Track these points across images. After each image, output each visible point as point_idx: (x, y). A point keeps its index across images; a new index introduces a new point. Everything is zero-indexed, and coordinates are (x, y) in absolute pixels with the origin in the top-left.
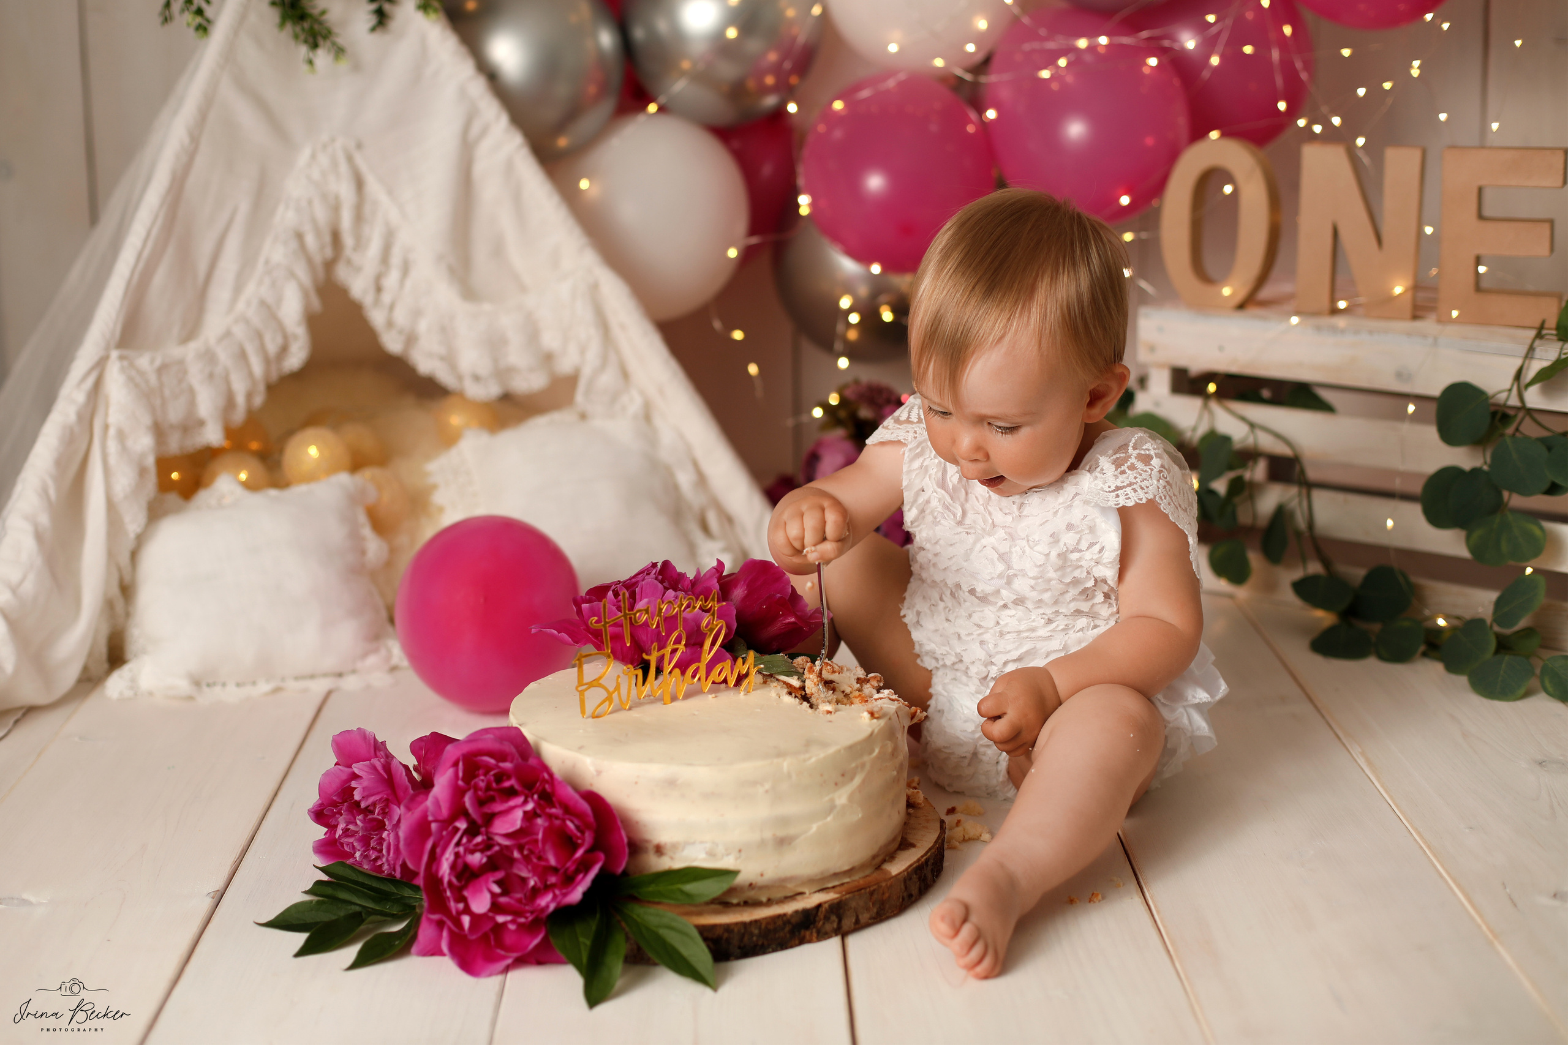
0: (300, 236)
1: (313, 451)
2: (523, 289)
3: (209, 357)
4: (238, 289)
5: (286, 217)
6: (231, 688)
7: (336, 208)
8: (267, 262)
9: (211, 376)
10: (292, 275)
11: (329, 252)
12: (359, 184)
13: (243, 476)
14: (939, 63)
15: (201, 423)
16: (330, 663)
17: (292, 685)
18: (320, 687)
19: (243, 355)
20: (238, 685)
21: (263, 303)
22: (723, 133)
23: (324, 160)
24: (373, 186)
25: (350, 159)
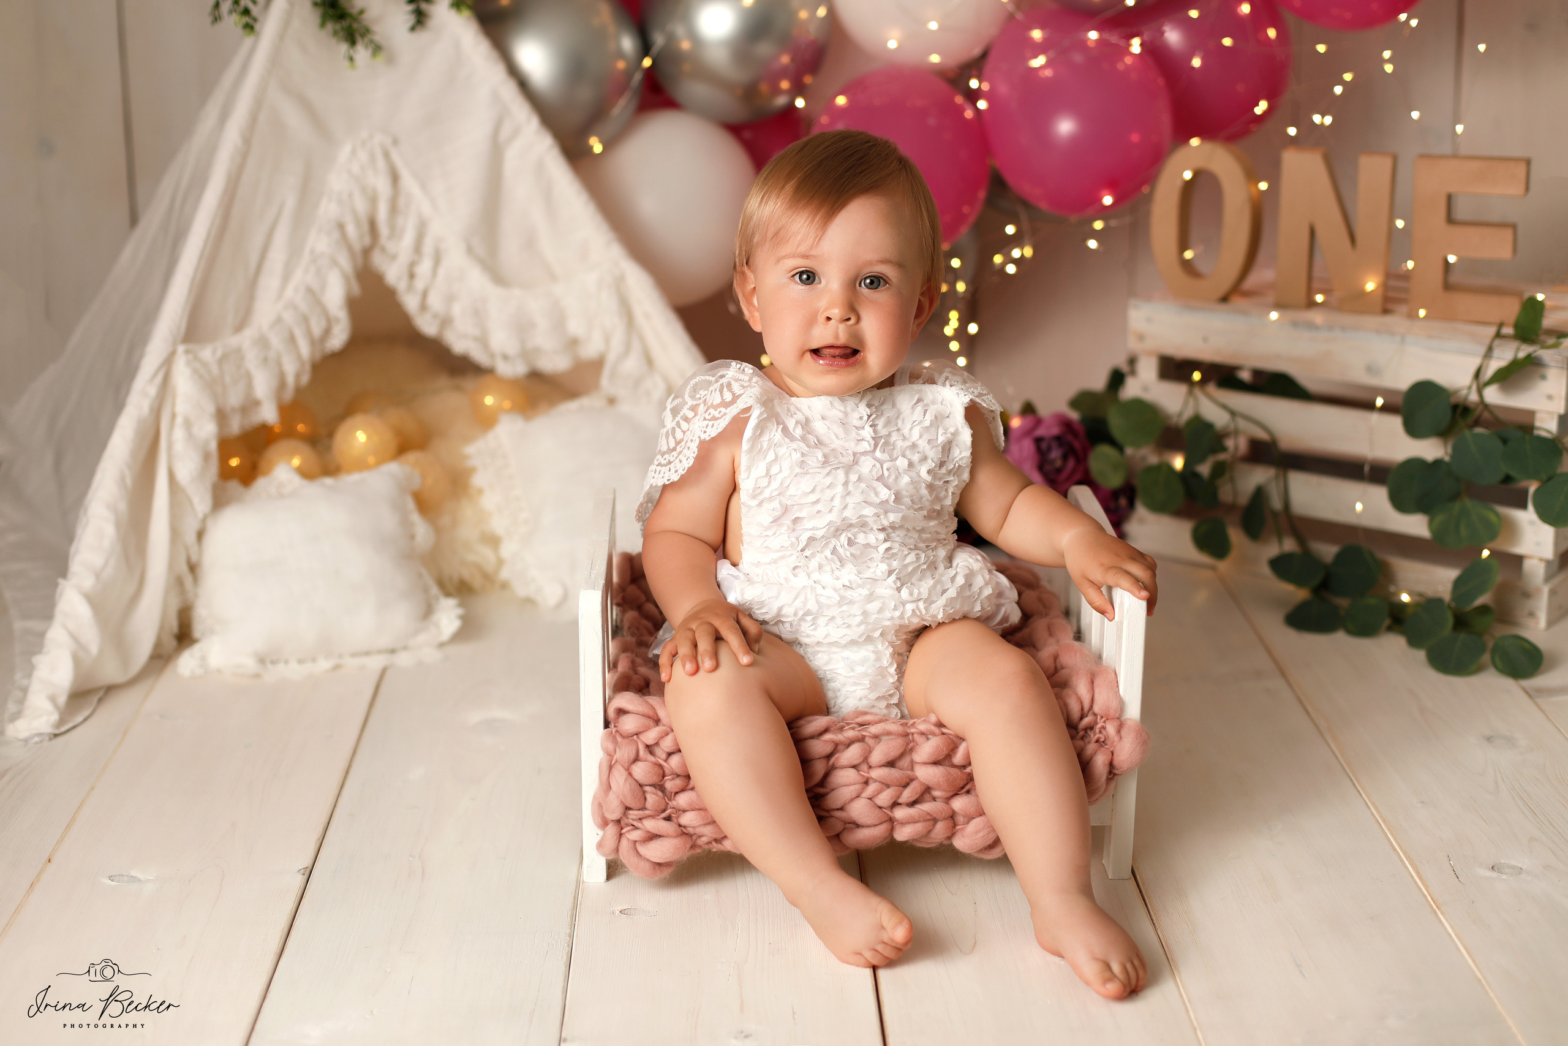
0: (341, 227)
1: (361, 437)
2: (553, 278)
3: (262, 342)
4: (286, 277)
5: (328, 210)
6: (293, 665)
7: (373, 200)
8: (312, 251)
9: (265, 360)
10: (334, 263)
11: (367, 240)
12: (395, 178)
13: (296, 462)
14: (935, 59)
15: (257, 403)
16: (385, 641)
17: (350, 662)
18: (376, 663)
19: (292, 339)
20: (300, 662)
21: (310, 291)
22: (735, 129)
23: (363, 156)
24: (408, 181)
25: (387, 155)
